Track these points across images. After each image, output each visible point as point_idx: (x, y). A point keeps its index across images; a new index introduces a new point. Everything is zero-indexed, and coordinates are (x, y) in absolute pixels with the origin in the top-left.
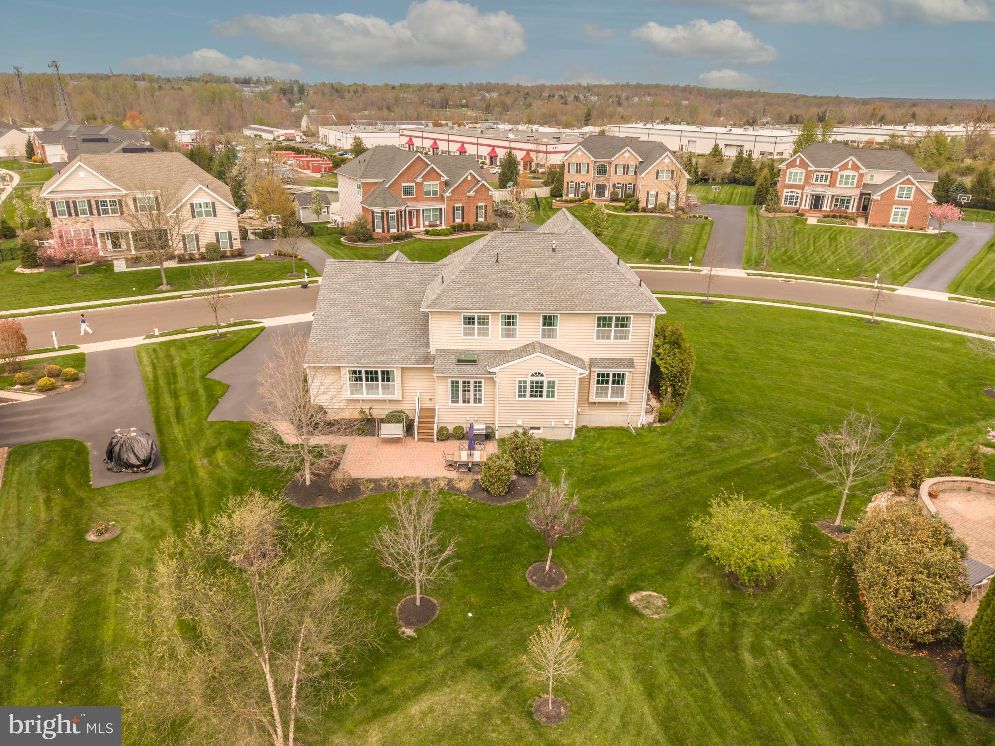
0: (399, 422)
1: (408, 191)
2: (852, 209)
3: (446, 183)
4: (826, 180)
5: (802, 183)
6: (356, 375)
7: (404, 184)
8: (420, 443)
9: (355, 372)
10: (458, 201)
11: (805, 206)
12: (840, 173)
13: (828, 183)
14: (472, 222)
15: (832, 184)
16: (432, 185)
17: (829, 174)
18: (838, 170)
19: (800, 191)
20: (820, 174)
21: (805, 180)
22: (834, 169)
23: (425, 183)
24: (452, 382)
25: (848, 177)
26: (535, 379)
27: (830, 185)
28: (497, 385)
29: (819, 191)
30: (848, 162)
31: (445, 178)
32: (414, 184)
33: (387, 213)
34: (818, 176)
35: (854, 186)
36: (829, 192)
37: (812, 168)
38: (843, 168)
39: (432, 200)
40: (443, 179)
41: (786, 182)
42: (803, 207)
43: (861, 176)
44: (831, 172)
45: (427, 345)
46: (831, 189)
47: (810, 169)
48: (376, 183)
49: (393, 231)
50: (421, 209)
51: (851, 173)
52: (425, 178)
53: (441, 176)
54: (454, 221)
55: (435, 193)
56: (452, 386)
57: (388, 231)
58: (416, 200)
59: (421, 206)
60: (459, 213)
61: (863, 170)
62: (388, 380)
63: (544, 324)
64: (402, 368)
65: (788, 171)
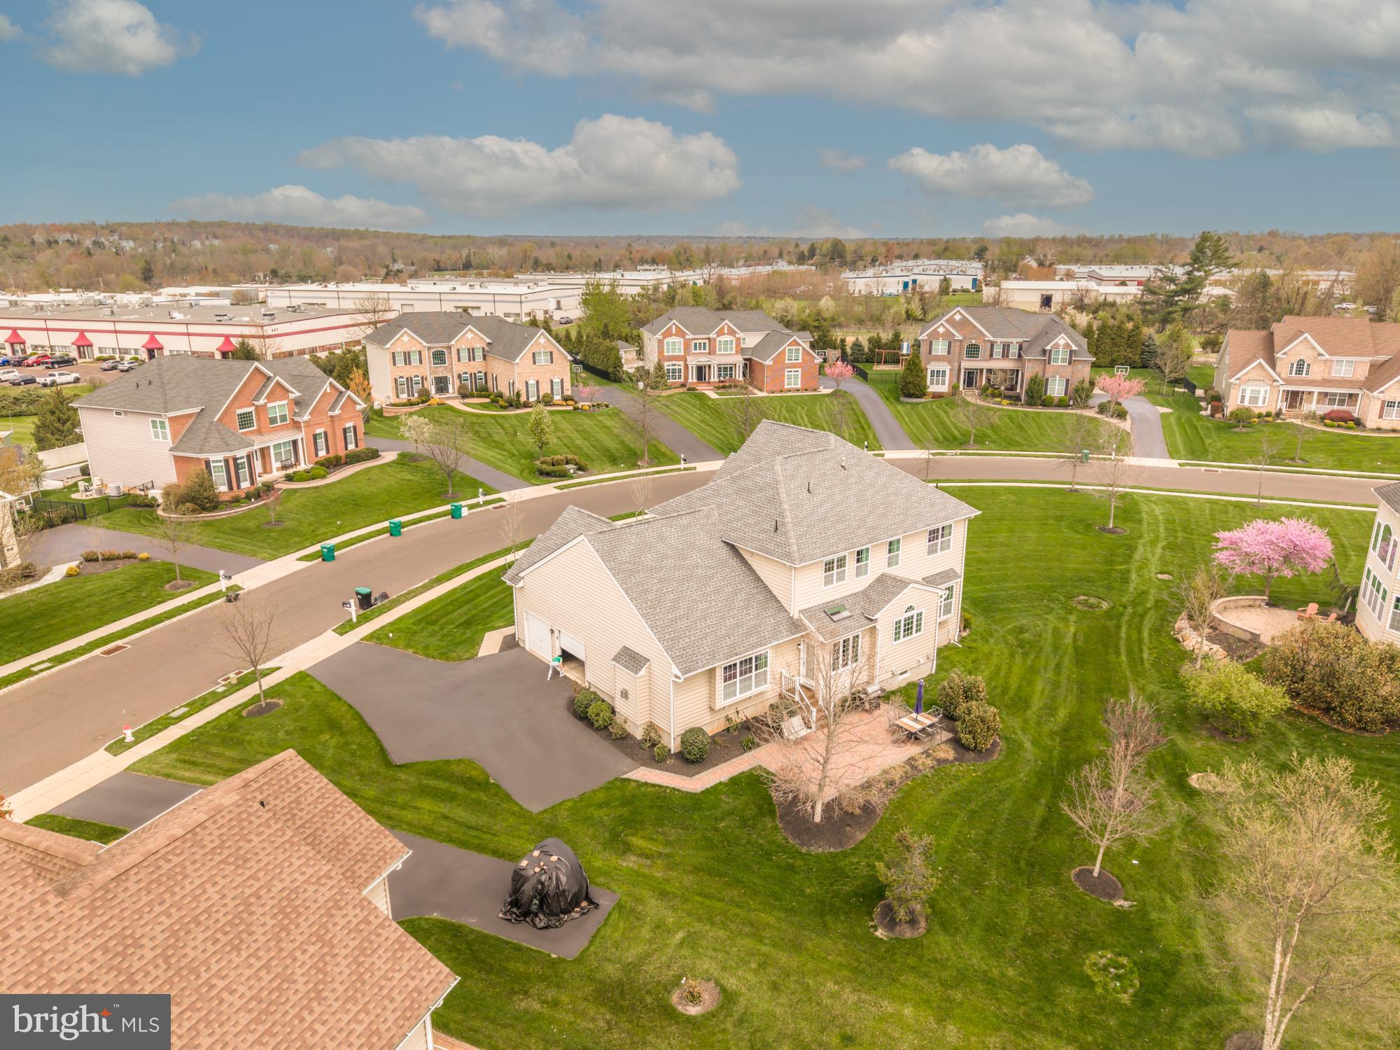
1: (245, 420)
2: (739, 376)
3: (297, 403)
4: (705, 349)
5: (682, 353)
6: (731, 672)
7: (239, 411)
8: (820, 731)
10: (319, 425)
11: (693, 378)
12: (718, 339)
13: (707, 351)
14: (342, 453)
15: (712, 352)
16: (279, 407)
17: (707, 341)
18: (715, 336)
19: (682, 363)
20: (698, 342)
21: (685, 350)
22: (712, 335)
23: (269, 405)
24: (834, 646)
25: (726, 342)
27: (709, 353)
29: (703, 360)
30: (723, 327)
31: (295, 394)
32: (252, 409)
33: (235, 459)
34: (695, 344)
35: (734, 352)
36: (715, 361)
37: (689, 336)
38: (720, 333)
39: (281, 428)
40: (291, 396)
41: (666, 354)
42: (690, 380)
43: (738, 340)
44: (709, 339)
45: (786, 612)
46: (712, 357)
47: (687, 337)
48: (190, 416)
49: (245, 485)
50: (271, 444)
51: (729, 338)
52: (269, 398)
53: (288, 391)
54: (317, 455)
55: (283, 418)
56: (834, 650)
57: (239, 486)
58: (259, 432)
59: (270, 441)
60: (321, 442)
61: (741, 335)
62: (761, 666)
65: (665, 341)
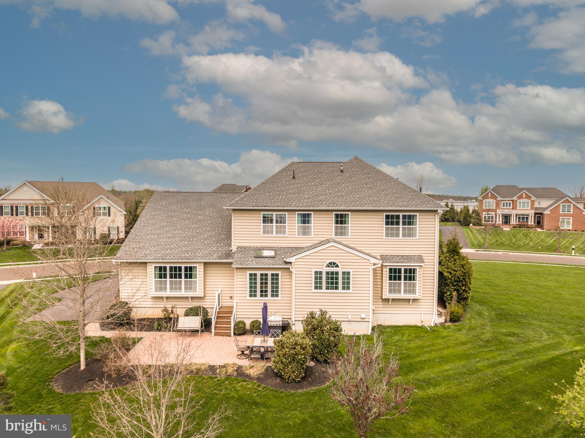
0: (197, 315)
2: (531, 222)
4: (510, 206)
5: (494, 208)
6: (161, 272)
8: (217, 337)
9: (160, 268)
11: (499, 221)
12: (518, 201)
17: (511, 202)
18: (516, 199)
19: (494, 213)
20: (505, 202)
21: (496, 206)
24: (251, 275)
25: (524, 203)
26: (330, 269)
27: (513, 209)
28: (294, 275)
29: (506, 212)
30: (522, 194)
35: (529, 208)
38: (520, 197)
41: (484, 208)
42: (497, 223)
43: (533, 202)
44: (513, 201)
45: (230, 245)
46: (514, 211)
47: (498, 199)
51: (526, 200)
56: (251, 279)
62: (191, 277)
63: (337, 222)
64: (205, 264)
65: (484, 201)
